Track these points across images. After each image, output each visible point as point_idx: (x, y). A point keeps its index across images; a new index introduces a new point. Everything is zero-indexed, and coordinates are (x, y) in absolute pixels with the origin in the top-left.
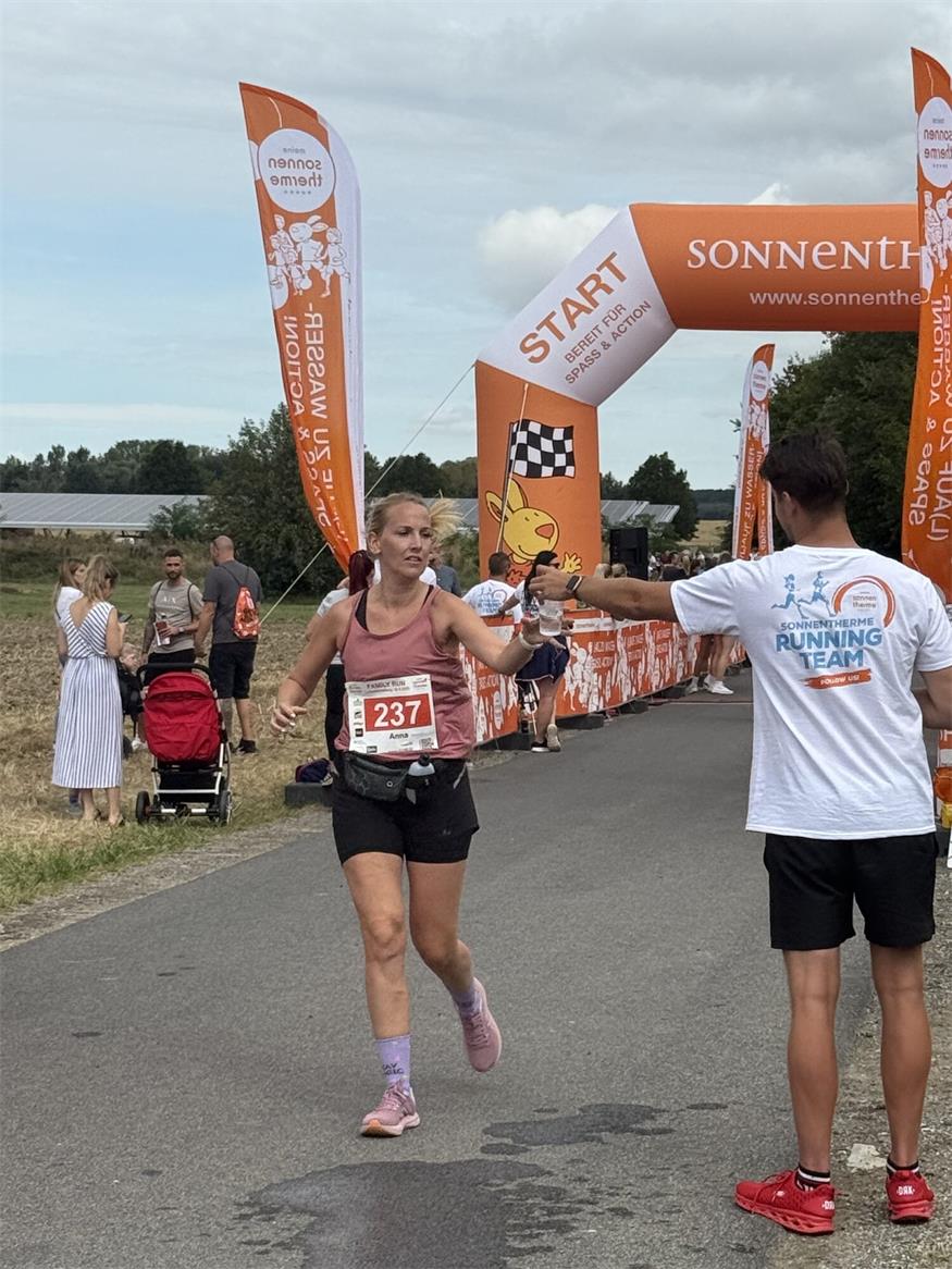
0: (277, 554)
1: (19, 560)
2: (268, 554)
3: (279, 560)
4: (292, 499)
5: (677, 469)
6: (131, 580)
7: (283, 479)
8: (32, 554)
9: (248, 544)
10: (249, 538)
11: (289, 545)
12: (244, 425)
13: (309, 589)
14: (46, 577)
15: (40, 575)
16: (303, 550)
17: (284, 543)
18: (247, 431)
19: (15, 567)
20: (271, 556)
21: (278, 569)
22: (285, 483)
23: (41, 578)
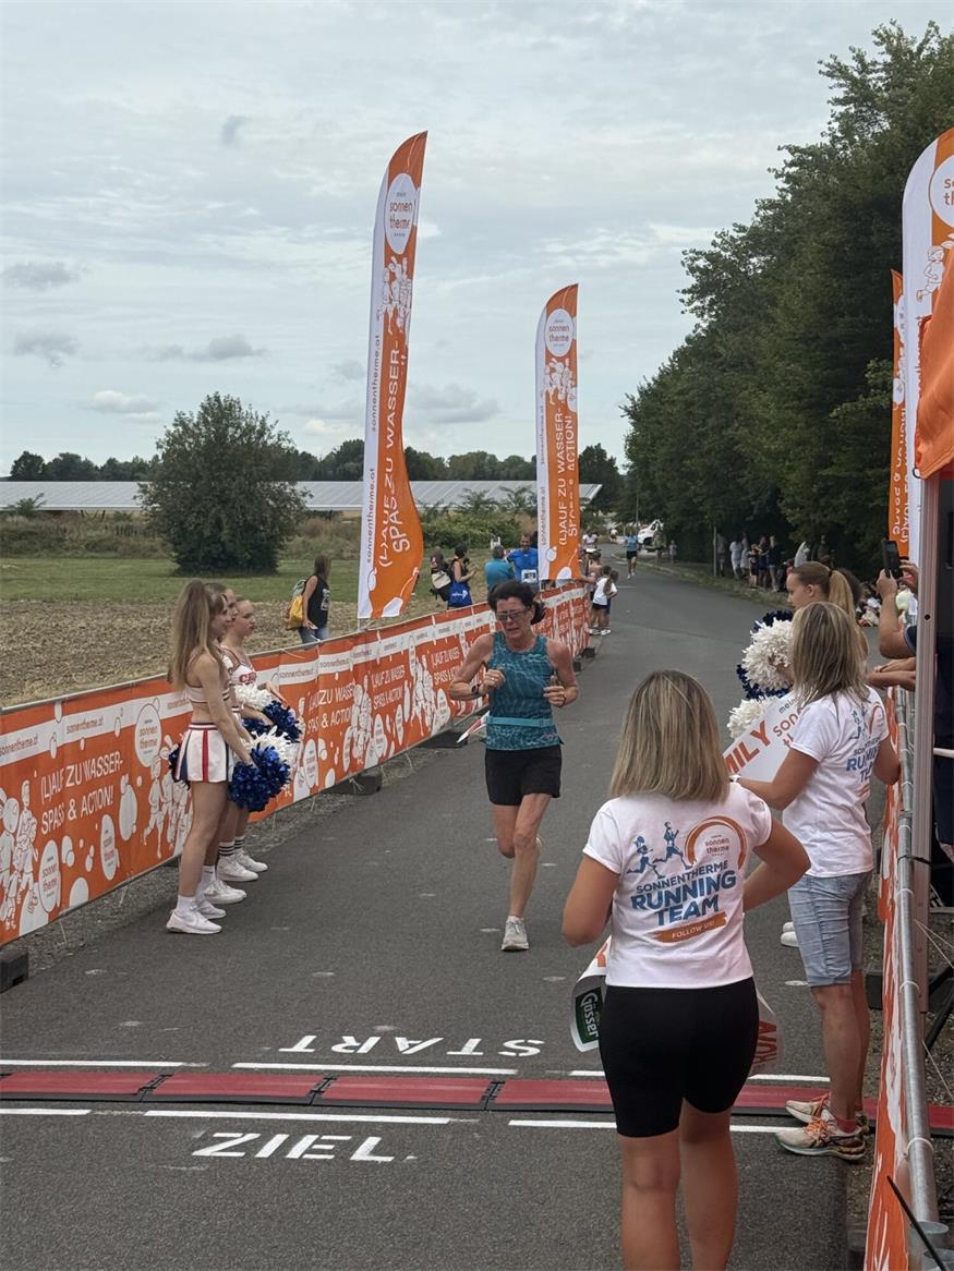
0: (207, 533)
1: (20, 538)
2: (201, 534)
3: (209, 537)
4: (220, 481)
5: (609, 457)
6: (113, 554)
7: (212, 464)
8: (31, 533)
9: (182, 523)
10: (182, 518)
11: (218, 525)
12: (177, 417)
13: (237, 564)
14: (42, 553)
15: (37, 551)
16: (231, 528)
17: (214, 521)
18: (180, 422)
19: (16, 545)
20: (202, 534)
21: (209, 546)
22: (214, 468)
23: (37, 554)
